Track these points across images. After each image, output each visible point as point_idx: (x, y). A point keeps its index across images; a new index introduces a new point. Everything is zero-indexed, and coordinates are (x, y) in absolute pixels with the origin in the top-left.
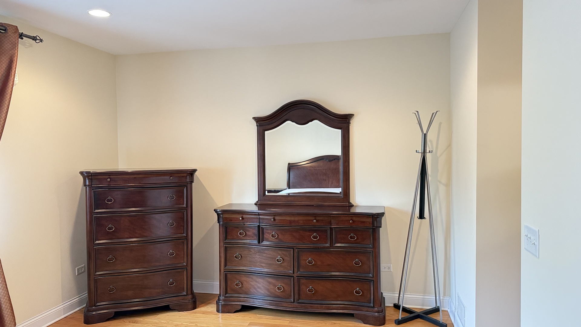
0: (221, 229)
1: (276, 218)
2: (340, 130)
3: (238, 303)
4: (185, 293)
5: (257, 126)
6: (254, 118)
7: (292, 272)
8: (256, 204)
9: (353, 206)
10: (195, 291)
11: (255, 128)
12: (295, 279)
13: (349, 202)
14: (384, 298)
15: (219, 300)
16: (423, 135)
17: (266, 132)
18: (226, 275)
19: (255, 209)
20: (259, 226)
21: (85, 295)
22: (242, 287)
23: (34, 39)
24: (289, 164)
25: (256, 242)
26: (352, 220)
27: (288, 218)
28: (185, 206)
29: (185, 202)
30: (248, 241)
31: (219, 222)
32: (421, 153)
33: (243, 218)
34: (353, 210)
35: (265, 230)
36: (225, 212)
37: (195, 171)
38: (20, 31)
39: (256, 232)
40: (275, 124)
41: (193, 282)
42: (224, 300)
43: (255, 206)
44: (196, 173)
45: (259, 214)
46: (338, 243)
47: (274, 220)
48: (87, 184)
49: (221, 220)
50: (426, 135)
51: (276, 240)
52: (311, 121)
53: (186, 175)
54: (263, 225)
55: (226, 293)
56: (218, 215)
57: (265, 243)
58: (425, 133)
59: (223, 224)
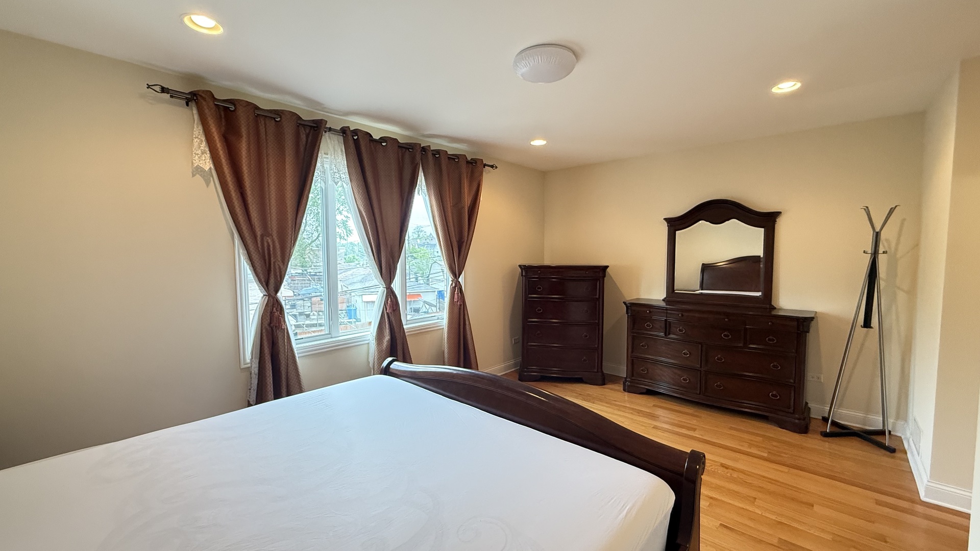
0: (629, 320)
1: (684, 314)
2: (763, 229)
3: (644, 386)
4: (596, 370)
5: (668, 226)
6: (665, 219)
7: (699, 366)
8: (663, 300)
9: (775, 308)
10: (605, 372)
11: (666, 229)
12: (702, 373)
13: (770, 304)
14: (810, 408)
15: (626, 381)
16: (875, 233)
17: (677, 232)
18: (633, 360)
19: (663, 304)
20: (666, 320)
21: (520, 359)
22: (647, 373)
23: (492, 166)
24: (703, 264)
25: (662, 334)
26: (771, 322)
27: (697, 315)
28: (597, 297)
29: (598, 294)
30: (655, 333)
31: (627, 313)
32: (871, 254)
33: (650, 312)
34: (774, 313)
35: (672, 325)
36: (633, 304)
37: (607, 267)
38: (484, 163)
39: (663, 325)
40: (687, 225)
41: (603, 364)
42: (630, 382)
43: (663, 302)
44: (608, 270)
45: (667, 309)
46: (752, 344)
47: (682, 315)
48: (524, 275)
49: (629, 311)
50: (879, 234)
51: (683, 335)
52: (728, 220)
53: (598, 270)
54: (670, 319)
55: (633, 376)
56: (627, 307)
57: (672, 336)
58: (878, 230)
59: (631, 315)
